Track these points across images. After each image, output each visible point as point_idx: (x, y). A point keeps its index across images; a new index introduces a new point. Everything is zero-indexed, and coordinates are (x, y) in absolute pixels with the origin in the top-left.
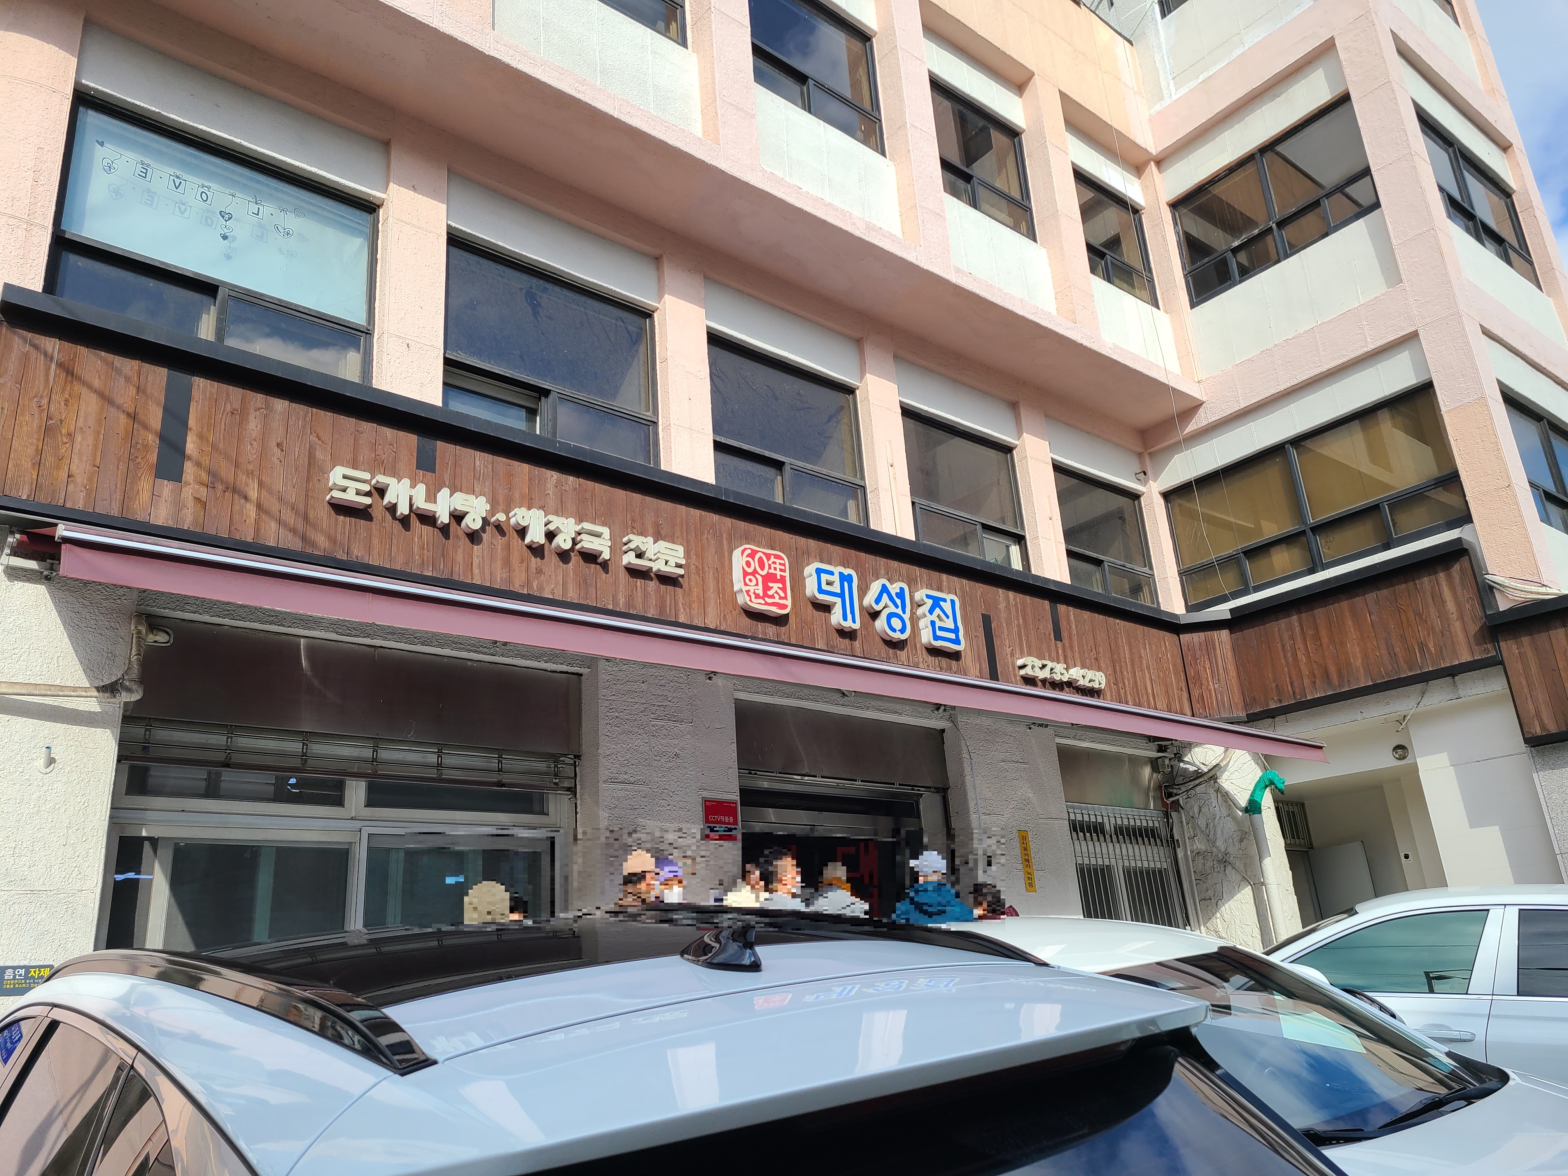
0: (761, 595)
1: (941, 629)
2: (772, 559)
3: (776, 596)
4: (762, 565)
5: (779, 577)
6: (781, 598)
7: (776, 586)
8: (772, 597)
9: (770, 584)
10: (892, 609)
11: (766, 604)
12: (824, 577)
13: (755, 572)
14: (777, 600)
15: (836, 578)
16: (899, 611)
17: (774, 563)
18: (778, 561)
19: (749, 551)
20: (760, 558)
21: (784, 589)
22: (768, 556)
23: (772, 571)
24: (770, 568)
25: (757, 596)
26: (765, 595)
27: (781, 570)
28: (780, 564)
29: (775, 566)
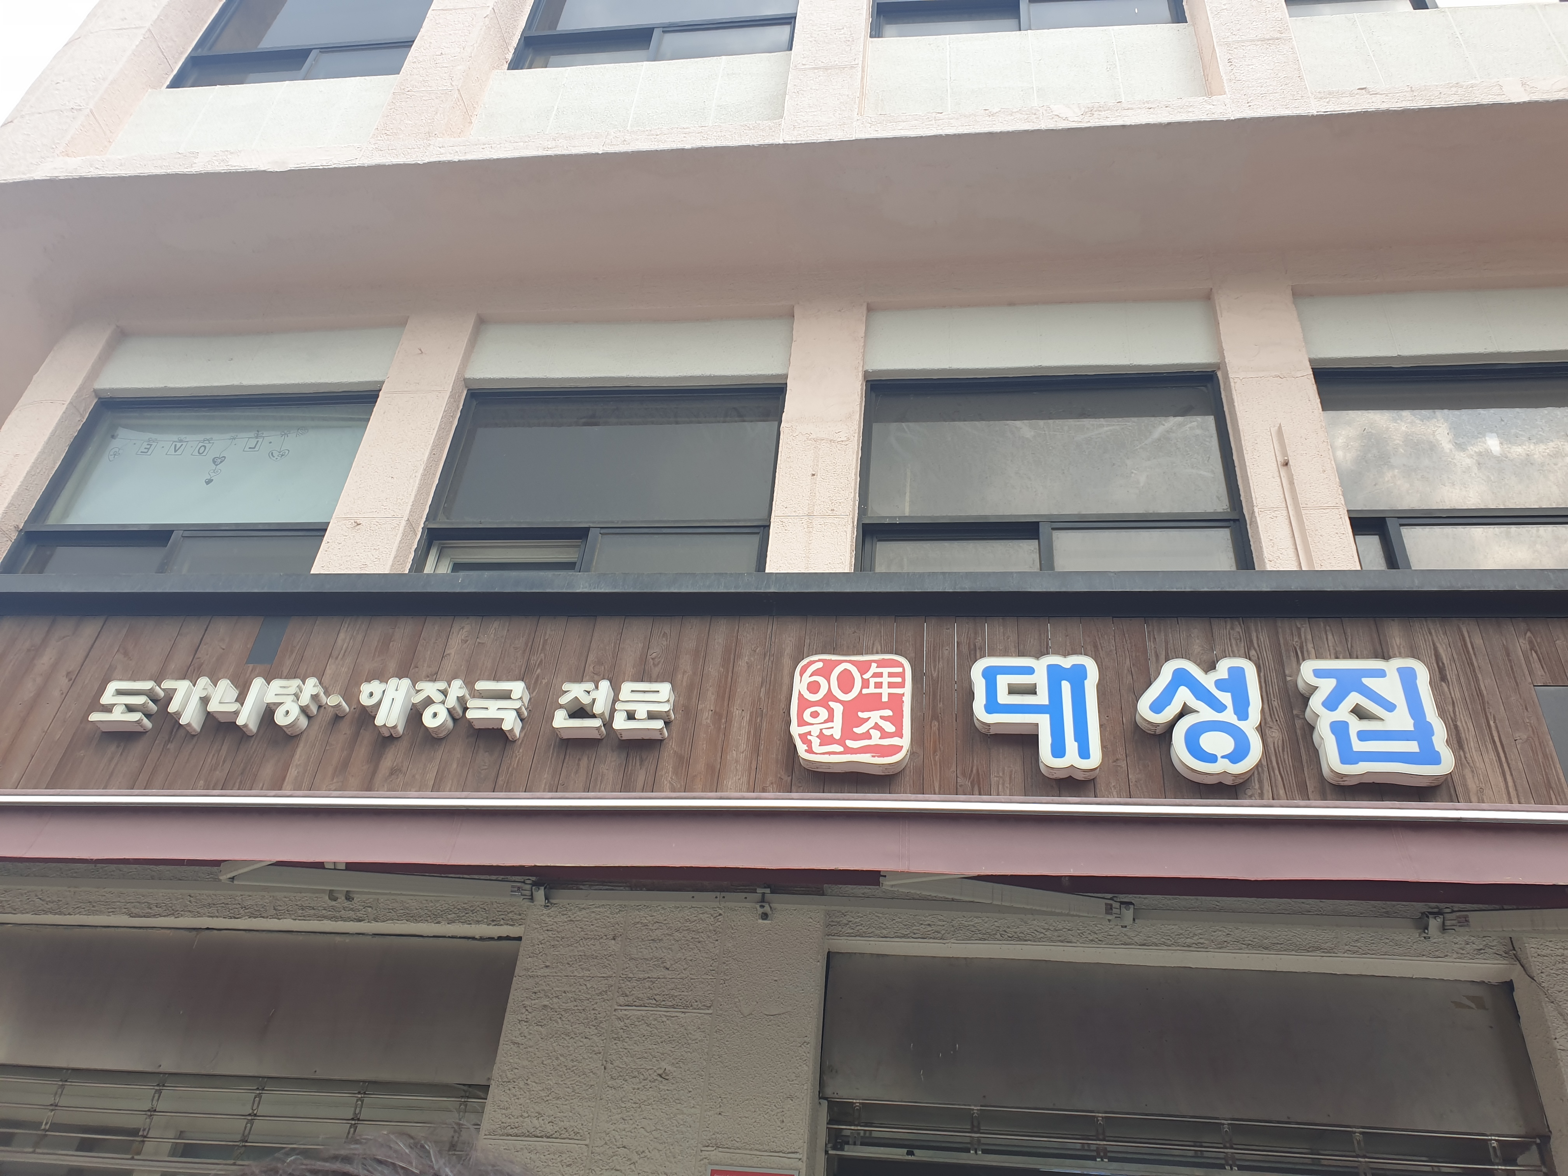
0: (837, 736)
2: (874, 669)
3: (876, 734)
4: (846, 682)
5: (885, 699)
7: (874, 717)
9: (863, 715)
10: (1206, 713)
12: (1004, 680)
13: (830, 696)
14: (876, 739)
15: (1040, 679)
16: (1229, 716)
17: (877, 675)
18: (885, 671)
19: (820, 665)
20: (845, 673)
21: (897, 720)
22: (864, 668)
23: (872, 690)
24: (865, 684)
27: (891, 685)
28: (891, 675)
29: (878, 680)
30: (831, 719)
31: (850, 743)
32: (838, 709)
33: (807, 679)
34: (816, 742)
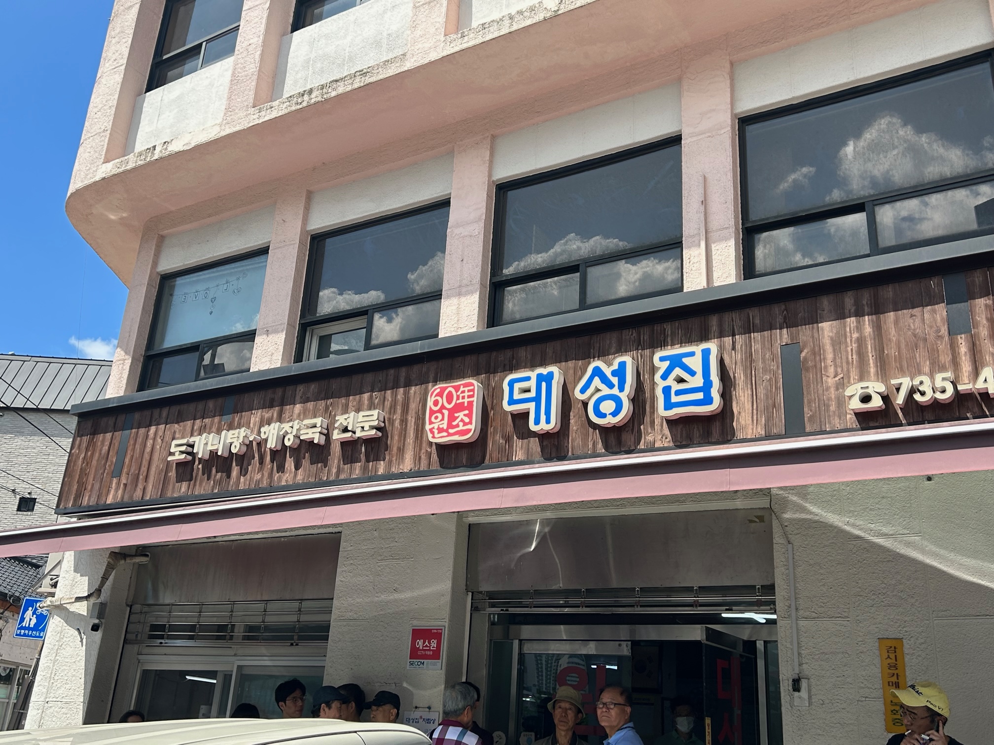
0: (445, 427)
1: (678, 393)
2: (462, 389)
3: (461, 424)
4: (450, 398)
5: (466, 404)
6: (465, 424)
7: (461, 415)
8: (458, 426)
9: (456, 415)
10: (606, 391)
11: (450, 435)
12: (517, 386)
13: (443, 407)
14: (461, 427)
15: (532, 384)
16: (615, 391)
17: (463, 392)
18: (466, 389)
19: (438, 390)
20: (450, 393)
21: (469, 416)
22: (457, 388)
23: (461, 401)
24: (458, 398)
25: (440, 430)
26: (450, 426)
27: (469, 397)
28: (469, 391)
29: (463, 395)
30: (443, 419)
31: (451, 431)
32: (446, 412)
33: (433, 399)
34: (436, 431)
